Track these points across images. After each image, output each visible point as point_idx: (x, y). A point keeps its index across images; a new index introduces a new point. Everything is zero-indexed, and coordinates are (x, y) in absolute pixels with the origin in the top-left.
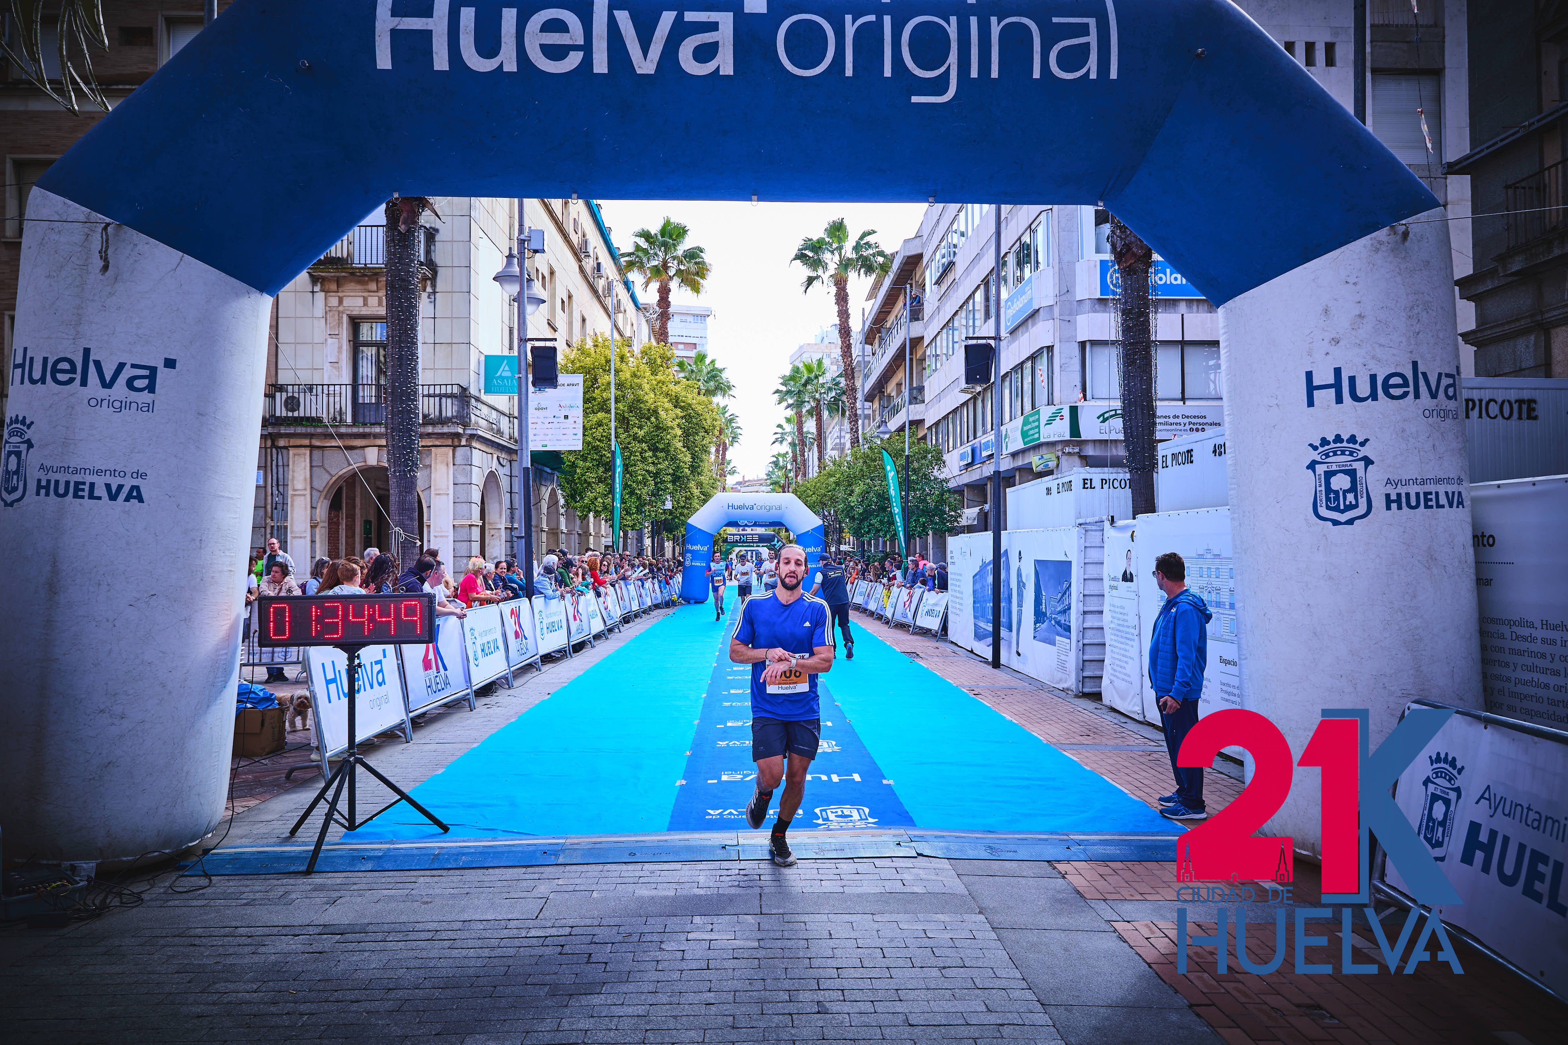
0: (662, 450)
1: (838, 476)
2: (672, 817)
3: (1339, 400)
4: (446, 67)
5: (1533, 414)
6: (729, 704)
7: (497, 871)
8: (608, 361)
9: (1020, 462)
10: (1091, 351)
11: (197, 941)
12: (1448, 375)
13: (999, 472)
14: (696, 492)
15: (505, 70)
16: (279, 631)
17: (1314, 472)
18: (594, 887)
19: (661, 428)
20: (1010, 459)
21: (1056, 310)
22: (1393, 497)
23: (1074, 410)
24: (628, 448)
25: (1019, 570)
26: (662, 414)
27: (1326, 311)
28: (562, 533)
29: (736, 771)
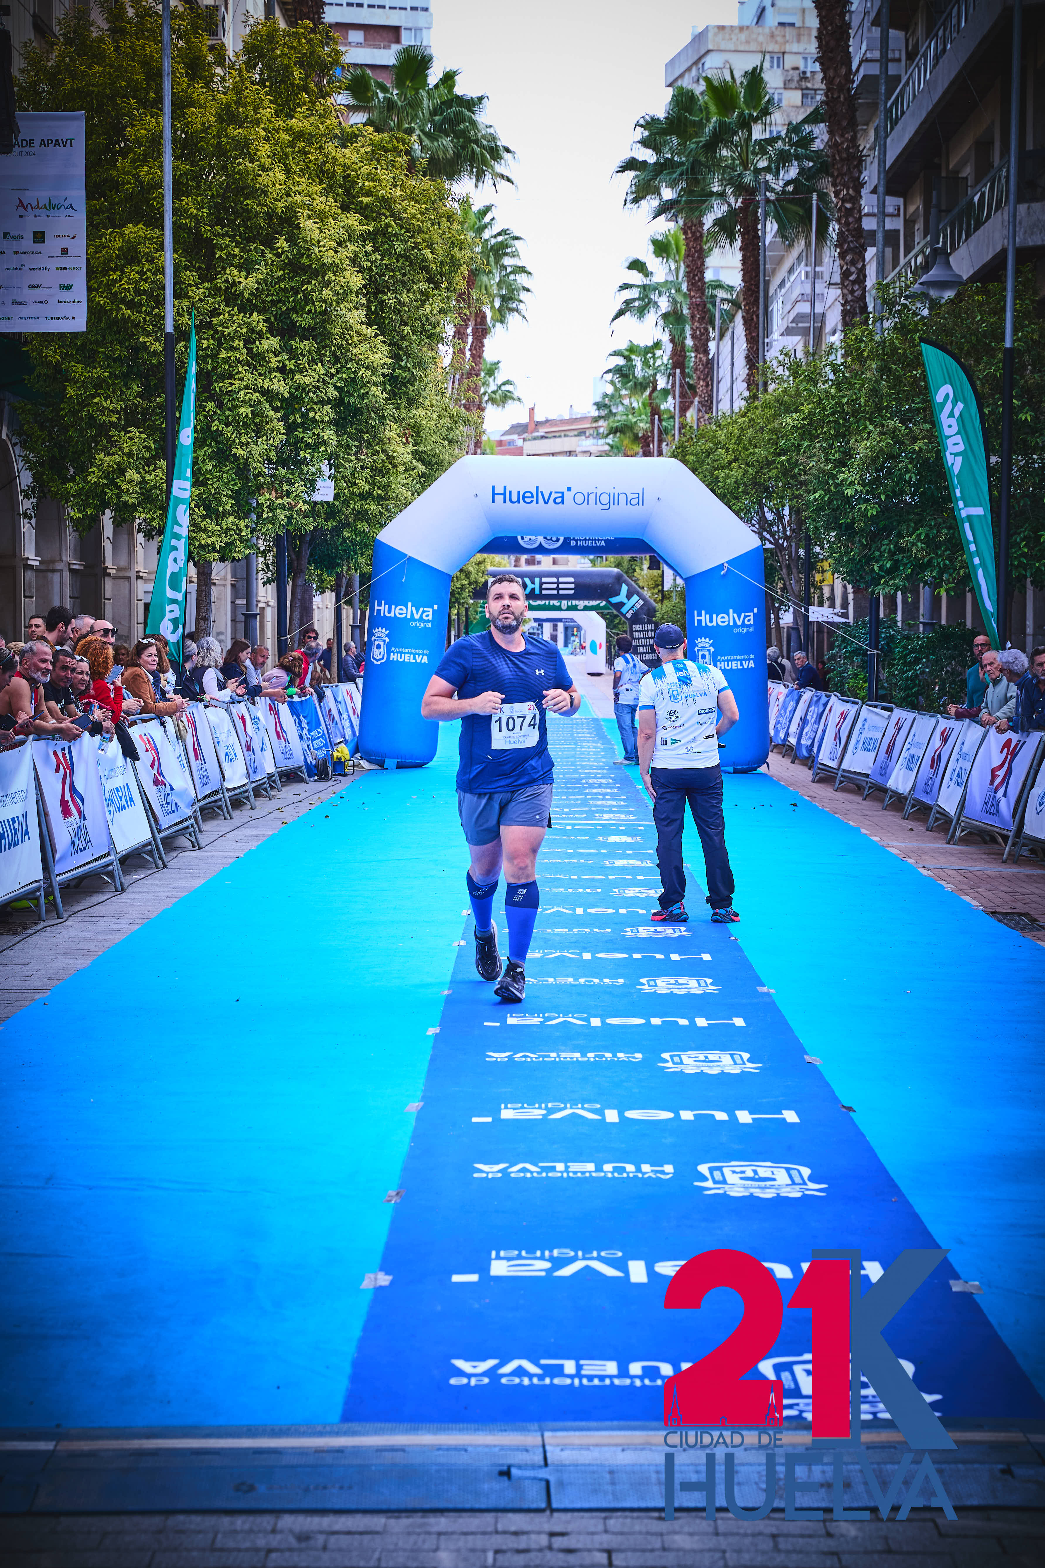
0: (307, 333)
1: (806, 409)
2: (355, 1378)
14: (403, 452)
19: (304, 269)
24: (210, 325)
26: (308, 226)
28: (28, 567)
29: (531, 1250)
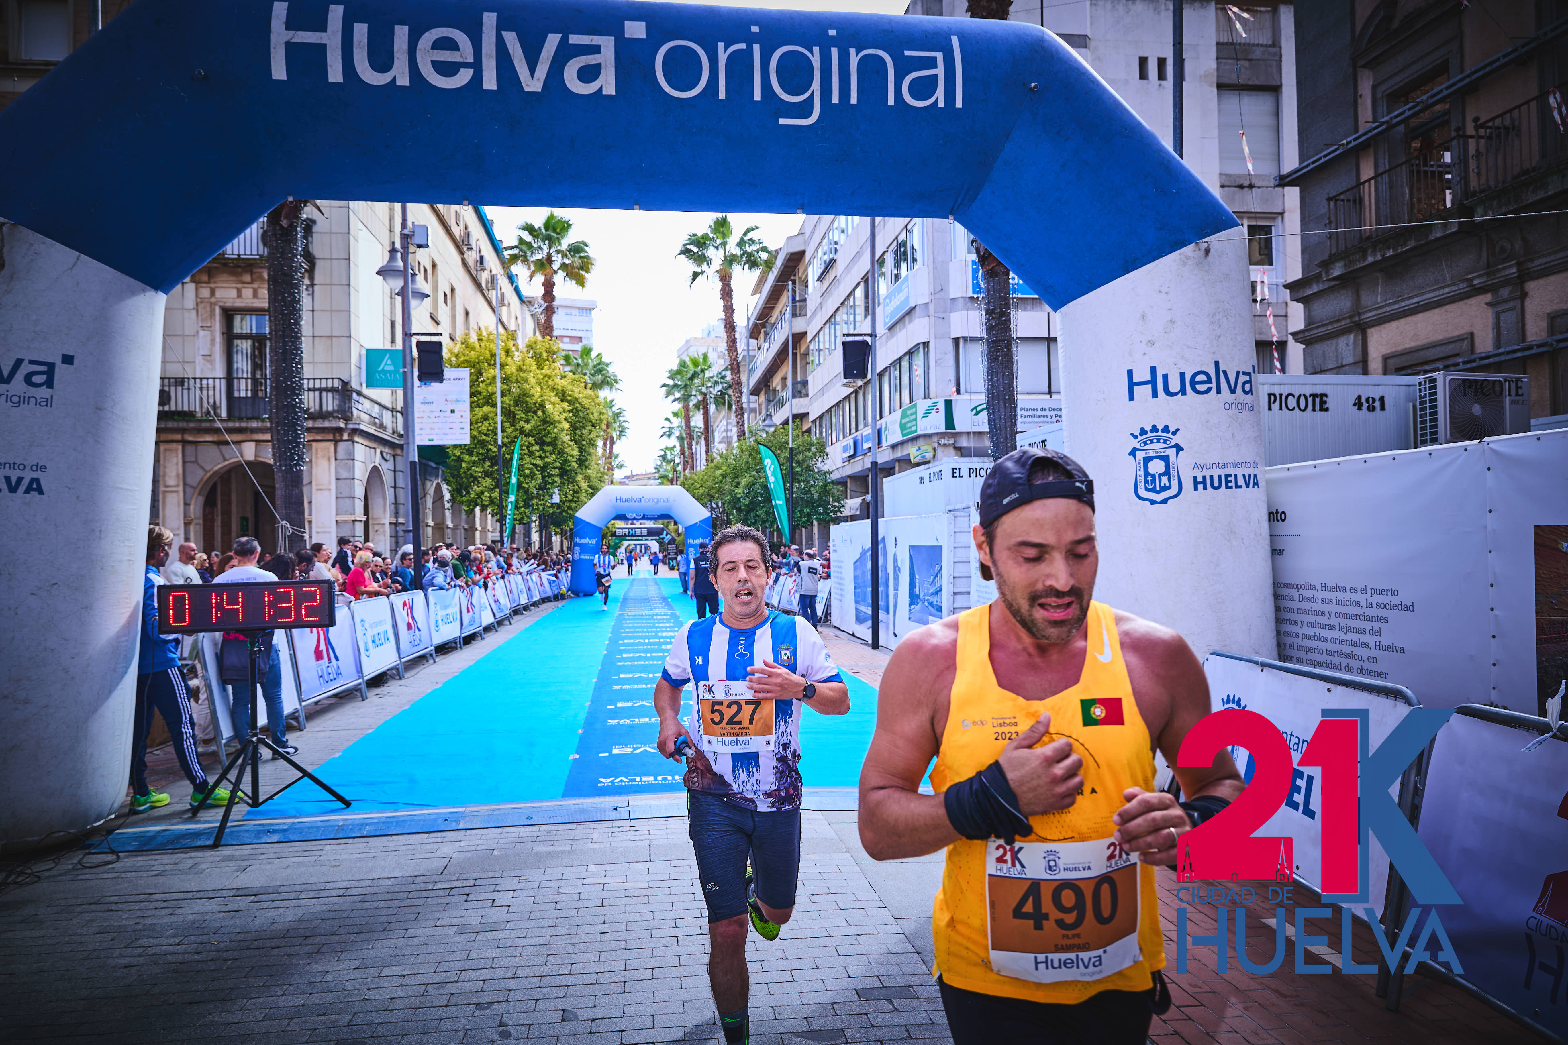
0: (549, 444)
1: (724, 468)
2: (566, 786)
3: (1155, 394)
4: (340, 79)
5: (1325, 406)
6: (619, 687)
7: (401, 837)
8: (493, 355)
9: (899, 454)
10: (964, 347)
11: (114, 907)
12: (1245, 373)
13: (876, 463)
14: (584, 485)
15: (398, 83)
16: (179, 617)
17: (1135, 458)
18: (494, 846)
19: (547, 422)
20: (890, 450)
21: (932, 307)
22: (1200, 479)
23: (949, 404)
25: (895, 555)
26: (549, 407)
27: (1143, 317)
28: (448, 528)
29: (626, 745)
